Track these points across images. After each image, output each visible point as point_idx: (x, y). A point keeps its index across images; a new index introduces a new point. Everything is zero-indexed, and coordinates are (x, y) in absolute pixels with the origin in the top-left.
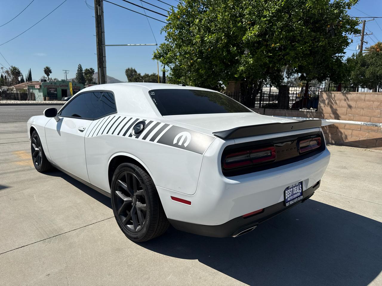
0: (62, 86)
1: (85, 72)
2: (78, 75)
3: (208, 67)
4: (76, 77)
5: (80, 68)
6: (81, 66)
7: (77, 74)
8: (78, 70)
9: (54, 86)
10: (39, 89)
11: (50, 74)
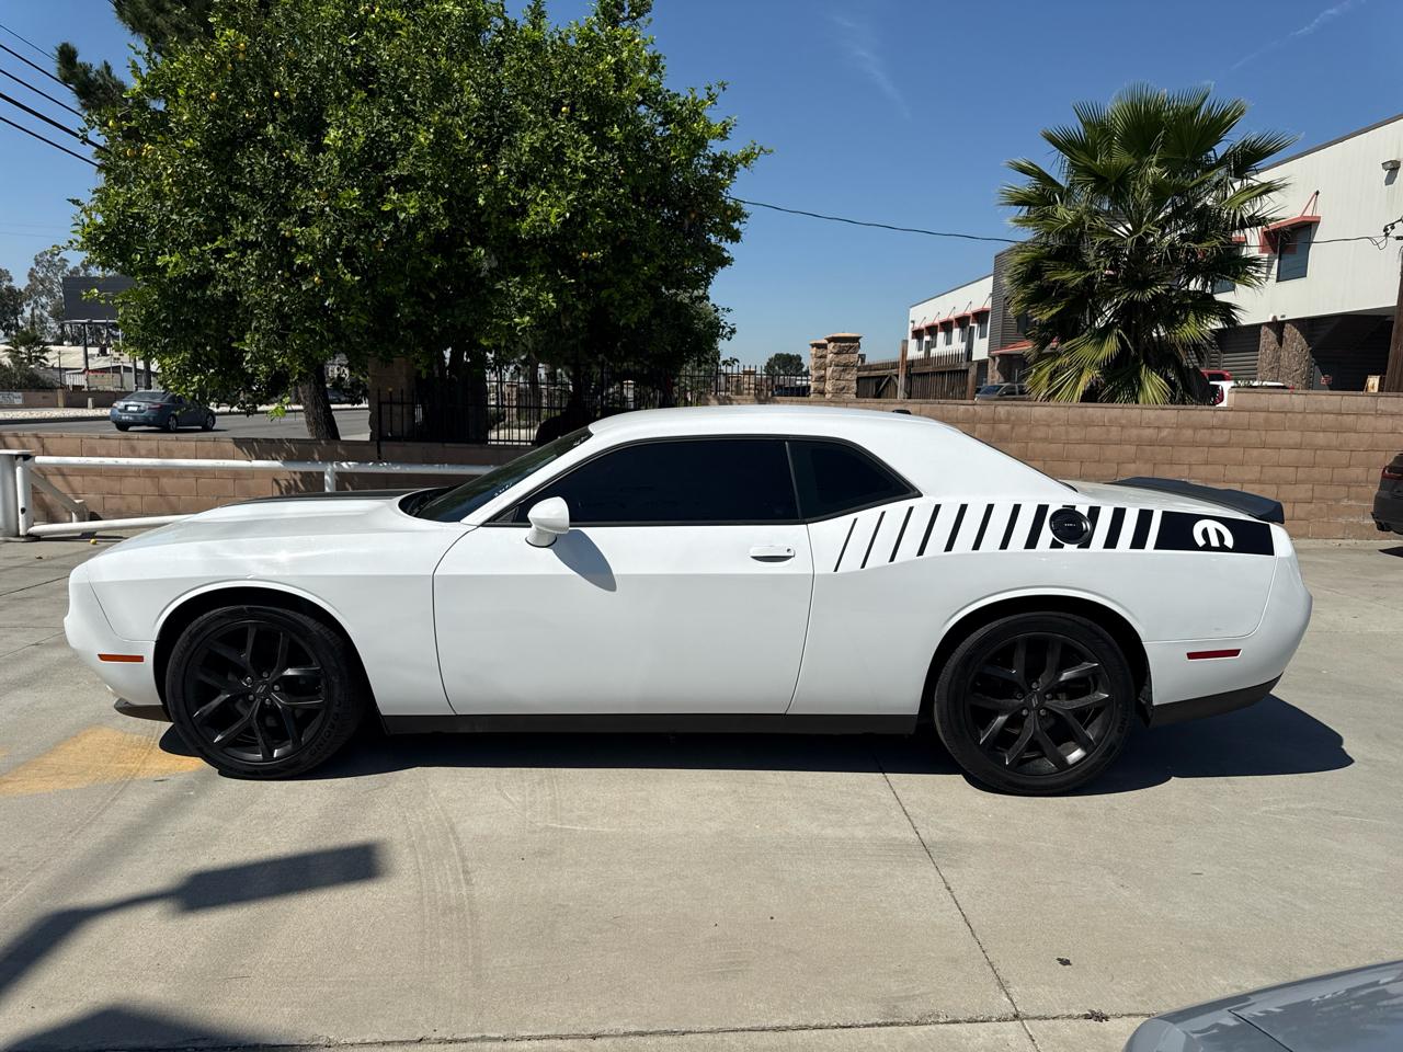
3: (372, 302)
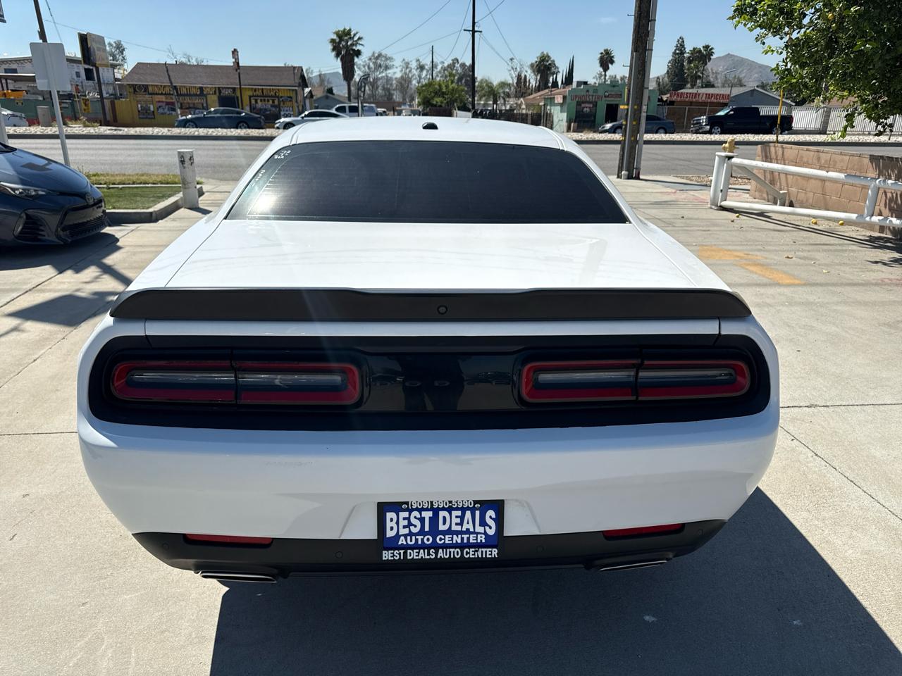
0: (608, 96)
1: (689, 58)
2: (672, 66)
4: (668, 71)
5: (681, 46)
6: (683, 42)
7: (669, 62)
8: (675, 53)
9: (593, 96)
10: (561, 105)
11: (610, 65)
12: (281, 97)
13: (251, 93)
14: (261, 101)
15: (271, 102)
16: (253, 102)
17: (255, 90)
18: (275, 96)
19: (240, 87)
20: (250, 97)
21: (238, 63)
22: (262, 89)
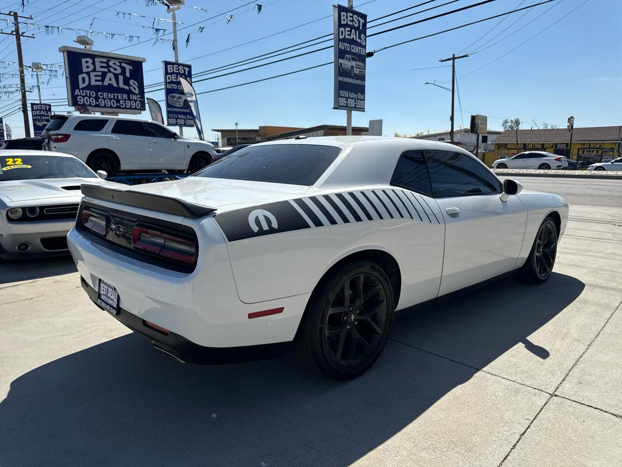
12: (605, 149)
13: (580, 147)
14: (587, 152)
15: (595, 152)
16: (581, 152)
17: (584, 144)
18: (600, 148)
19: (571, 143)
20: (579, 149)
21: (572, 126)
22: (590, 143)
